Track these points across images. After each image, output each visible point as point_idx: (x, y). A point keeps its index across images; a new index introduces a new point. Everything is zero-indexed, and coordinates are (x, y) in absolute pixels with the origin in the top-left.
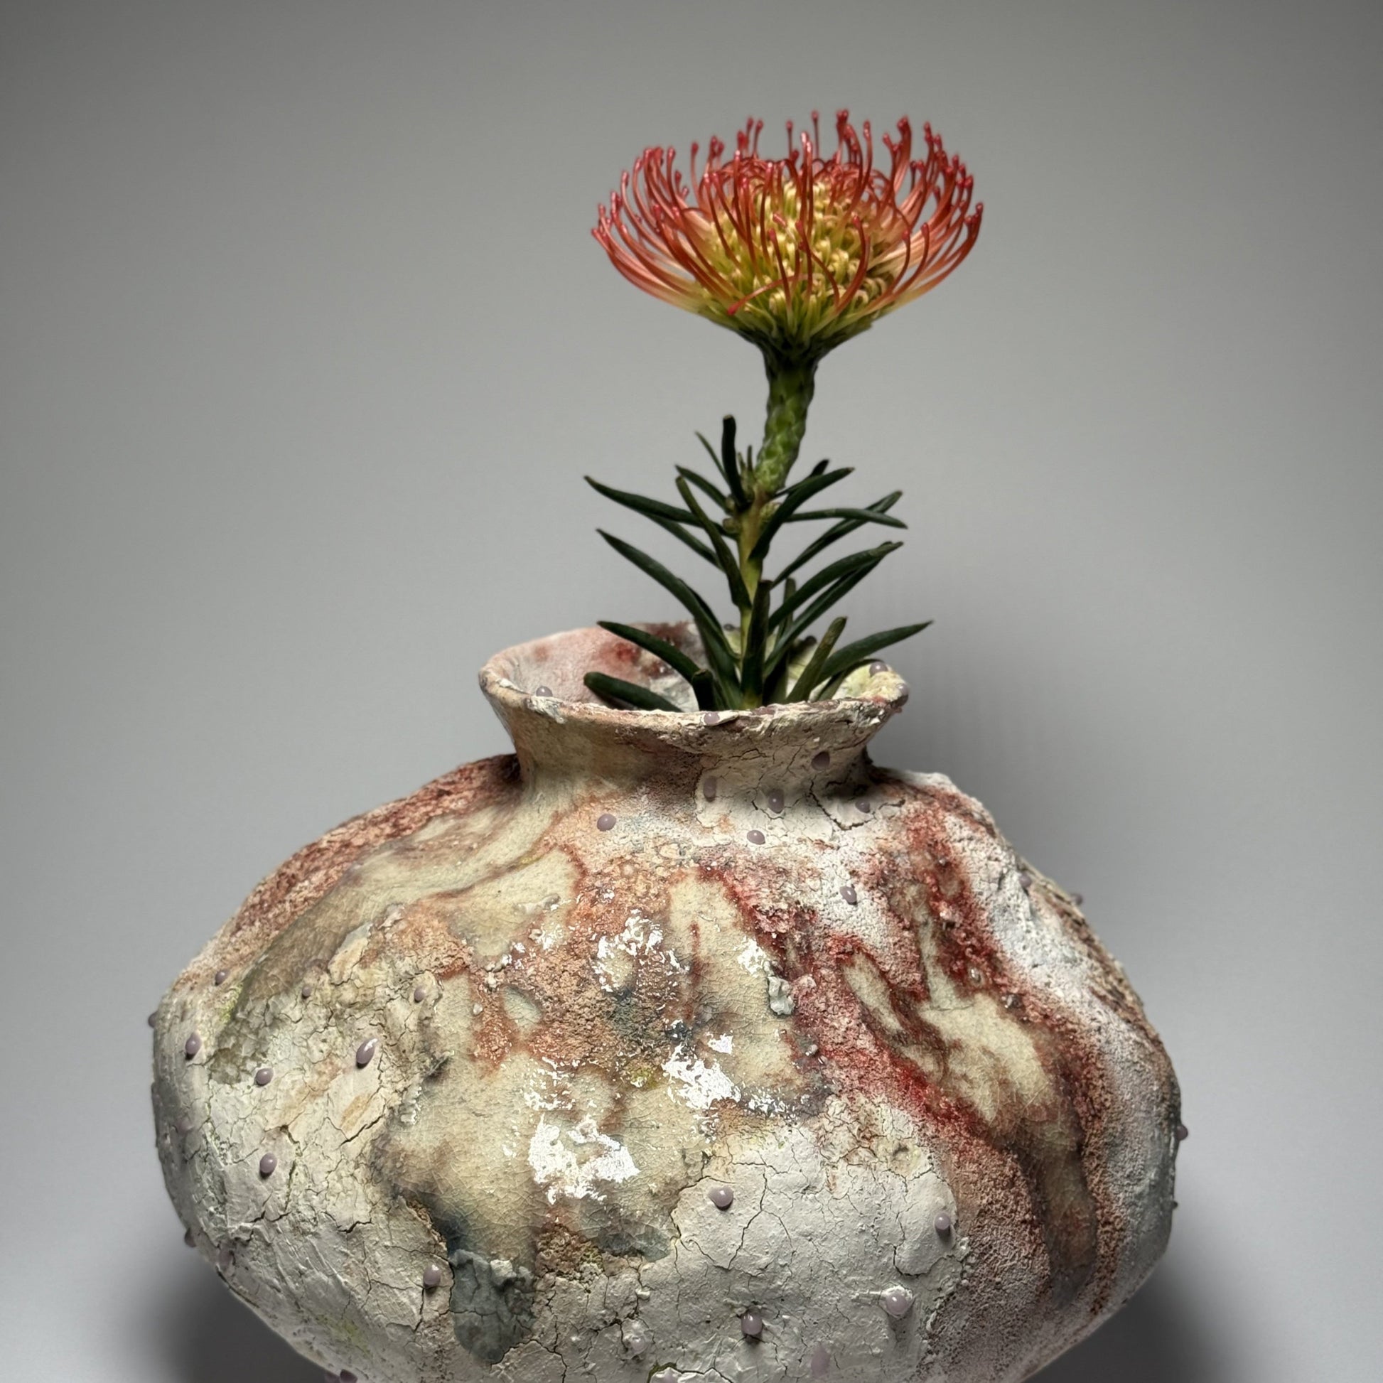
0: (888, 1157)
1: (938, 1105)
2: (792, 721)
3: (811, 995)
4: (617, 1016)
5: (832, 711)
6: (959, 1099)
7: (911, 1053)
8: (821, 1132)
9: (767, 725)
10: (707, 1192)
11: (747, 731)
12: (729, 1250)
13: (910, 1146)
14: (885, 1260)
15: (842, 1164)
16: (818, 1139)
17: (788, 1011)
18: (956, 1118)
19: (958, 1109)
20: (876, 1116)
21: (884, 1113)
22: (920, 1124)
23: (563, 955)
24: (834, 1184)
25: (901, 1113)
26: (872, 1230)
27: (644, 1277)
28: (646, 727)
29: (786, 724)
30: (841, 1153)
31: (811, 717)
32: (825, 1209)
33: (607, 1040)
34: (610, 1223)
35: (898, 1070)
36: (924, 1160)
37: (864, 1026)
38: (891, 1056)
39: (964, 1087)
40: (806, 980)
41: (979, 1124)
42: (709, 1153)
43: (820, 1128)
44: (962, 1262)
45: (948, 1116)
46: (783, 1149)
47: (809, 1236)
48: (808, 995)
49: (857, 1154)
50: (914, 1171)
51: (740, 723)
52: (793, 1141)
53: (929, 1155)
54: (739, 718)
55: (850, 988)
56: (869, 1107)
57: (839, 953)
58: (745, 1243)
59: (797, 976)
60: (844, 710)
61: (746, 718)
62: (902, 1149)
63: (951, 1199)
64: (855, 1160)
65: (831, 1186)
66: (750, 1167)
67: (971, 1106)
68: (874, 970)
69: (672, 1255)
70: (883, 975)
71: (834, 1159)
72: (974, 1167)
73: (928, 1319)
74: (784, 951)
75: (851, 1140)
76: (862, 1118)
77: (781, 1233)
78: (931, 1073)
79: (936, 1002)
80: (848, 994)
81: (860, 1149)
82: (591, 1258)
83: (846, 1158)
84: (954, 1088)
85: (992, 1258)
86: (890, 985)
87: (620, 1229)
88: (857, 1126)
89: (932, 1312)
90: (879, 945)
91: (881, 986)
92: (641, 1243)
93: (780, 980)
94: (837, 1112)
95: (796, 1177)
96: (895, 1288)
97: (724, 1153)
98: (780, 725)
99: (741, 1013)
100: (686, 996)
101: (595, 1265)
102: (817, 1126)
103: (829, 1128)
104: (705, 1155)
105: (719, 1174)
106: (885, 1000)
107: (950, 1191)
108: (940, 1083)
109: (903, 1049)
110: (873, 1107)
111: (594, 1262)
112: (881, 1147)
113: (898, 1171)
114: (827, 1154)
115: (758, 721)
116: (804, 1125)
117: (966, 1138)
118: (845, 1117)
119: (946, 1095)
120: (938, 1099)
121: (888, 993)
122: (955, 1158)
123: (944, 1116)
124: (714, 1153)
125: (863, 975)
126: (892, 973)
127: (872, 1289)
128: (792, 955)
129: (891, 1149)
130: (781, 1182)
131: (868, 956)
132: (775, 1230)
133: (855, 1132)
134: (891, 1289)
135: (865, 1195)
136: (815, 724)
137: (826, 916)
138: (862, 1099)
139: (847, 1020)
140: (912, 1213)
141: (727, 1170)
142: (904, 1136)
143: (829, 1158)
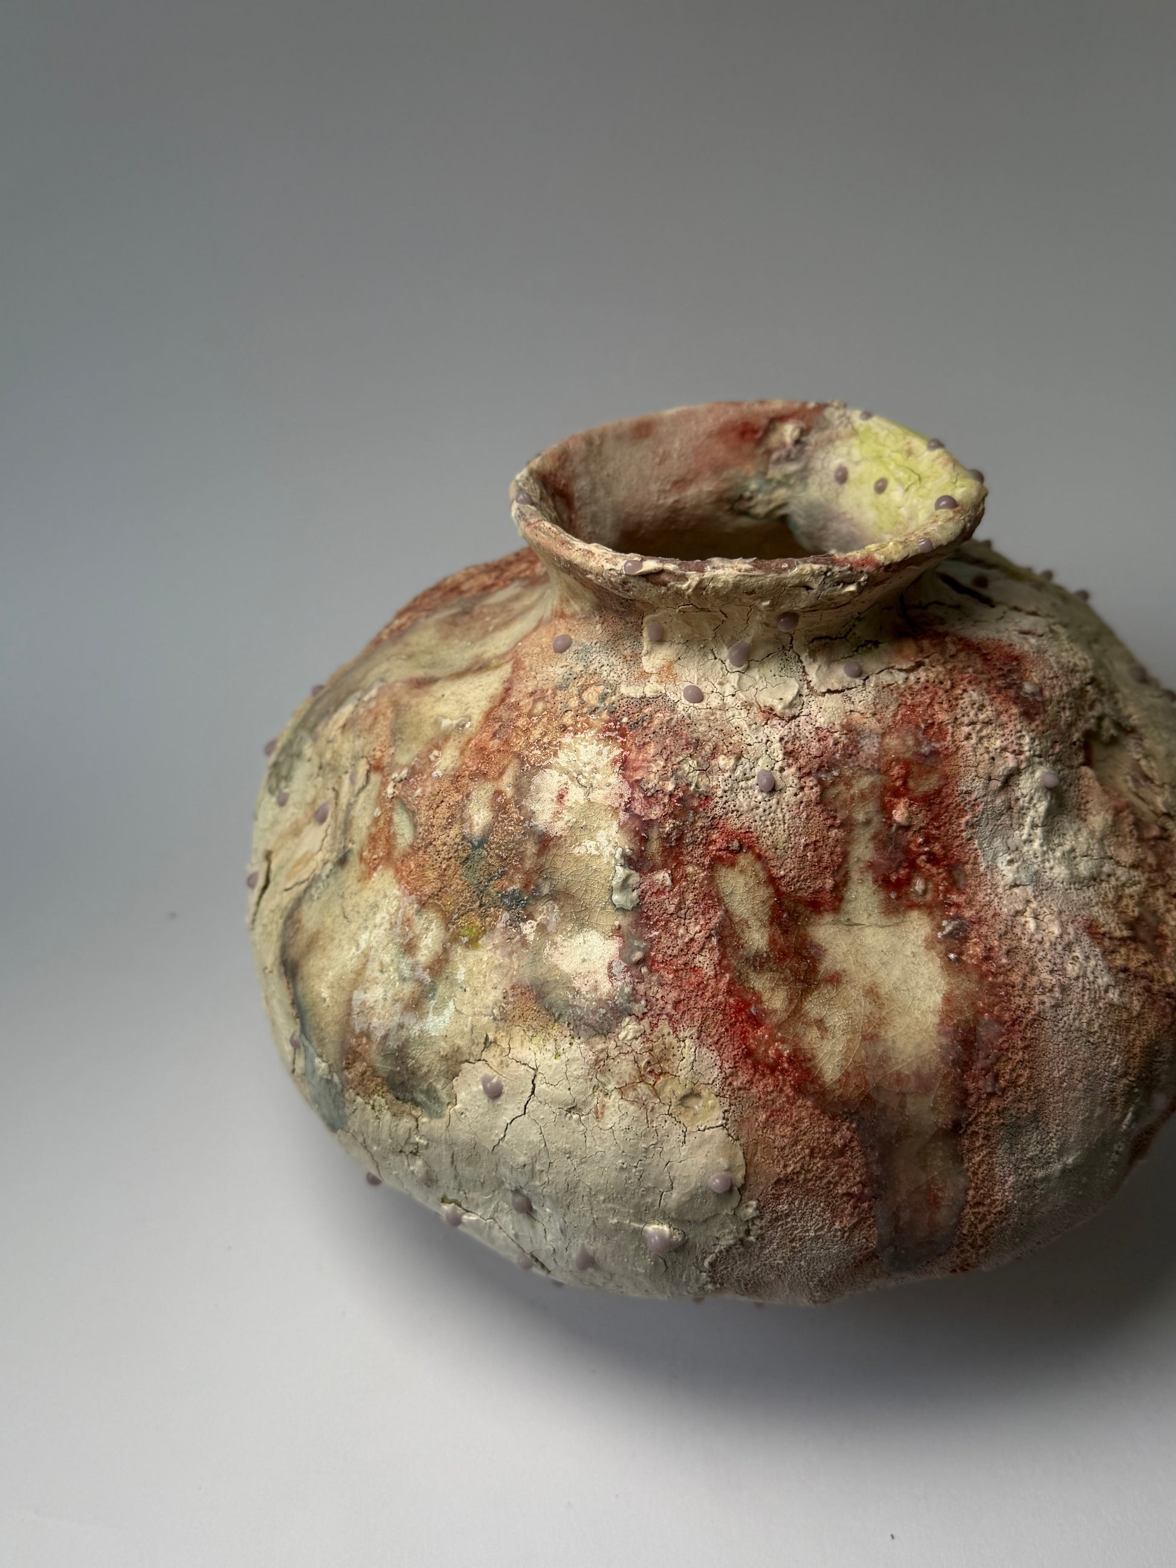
0: (674, 1100)
1: (766, 1051)
2: (726, 582)
3: (663, 892)
4: (469, 863)
5: (783, 575)
6: (797, 1050)
7: (760, 983)
8: (602, 1056)
9: (694, 584)
10: (481, 1075)
11: (672, 586)
12: (493, 1137)
13: (705, 1093)
14: (649, 1200)
15: (615, 1095)
16: (597, 1062)
17: (630, 906)
18: (784, 1071)
19: (790, 1061)
20: (675, 1051)
21: (686, 1051)
22: (728, 1071)
23: (446, 784)
24: (602, 1113)
25: (709, 1054)
26: (634, 1170)
27: (423, 1129)
29: (720, 585)
30: (618, 1083)
31: (754, 580)
32: (588, 1134)
33: (457, 884)
34: (398, 1069)
35: (732, 1001)
36: (718, 1113)
37: (714, 940)
38: (731, 982)
39: (812, 1035)
40: (662, 877)
41: (812, 1082)
42: (491, 1038)
43: (602, 1051)
44: (747, 1221)
45: (773, 1068)
46: (557, 1061)
47: (569, 1154)
48: (659, 892)
49: (635, 1090)
50: (699, 1123)
51: (665, 577)
52: (569, 1055)
53: (727, 1108)
54: (661, 571)
55: (718, 893)
56: (671, 1039)
57: (719, 850)
58: (507, 1138)
59: (653, 869)
60: (800, 575)
61: (670, 573)
62: (693, 1094)
63: (740, 1160)
64: (631, 1095)
65: (599, 1115)
66: (523, 1067)
67: (810, 1060)
68: (761, 874)
69: (445, 1119)
70: (772, 880)
71: (610, 1087)
72: (788, 1130)
73: (705, 1258)
74: (645, 840)
75: (634, 1073)
76: (657, 1051)
77: (540, 1142)
78: (775, 1011)
79: (848, 913)
80: (712, 898)
81: (642, 1085)
82: (380, 1093)
83: (622, 1091)
84: (796, 1035)
85: (789, 1225)
86: (778, 892)
87: (406, 1077)
88: (646, 1057)
89: (711, 1253)
90: (781, 845)
91: (764, 892)
92: (421, 1098)
93: (627, 871)
94: (629, 1037)
95: (562, 1092)
96: (660, 1227)
97: (504, 1045)
98: (711, 585)
99: (580, 895)
100: (528, 864)
101: (383, 1100)
102: (600, 1047)
103: (614, 1053)
104: (487, 1038)
105: (494, 1063)
106: (764, 913)
107: (741, 1154)
108: (779, 1026)
109: (753, 976)
110: (675, 1041)
111: (383, 1097)
112: (668, 1088)
113: (682, 1119)
114: (603, 1080)
115: (683, 578)
116: (587, 1042)
117: (788, 1096)
118: (637, 1045)
119: (783, 1041)
120: (768, 1044)
121: (771, 902)
122: (763, 1117)
123: (768, 1066)
124: (495, 1042)
125: (741, 880)
126: (787, 879)
127: (634, 1221)
128: (655, 846)
129: (680, 1092)
130: (547, 1094)
131: (759, 857)
132: (535, 1137)
133: (643, 1064)
134: (656, 1226)
135: (630, 1135)
136: (761, 587)
137: (720, 804)
138: (664, 1027)
139: (698, 928)
140: (685, 1166)
141: (502, 1062)
142: (702, 1080)
143: (604, 1085)
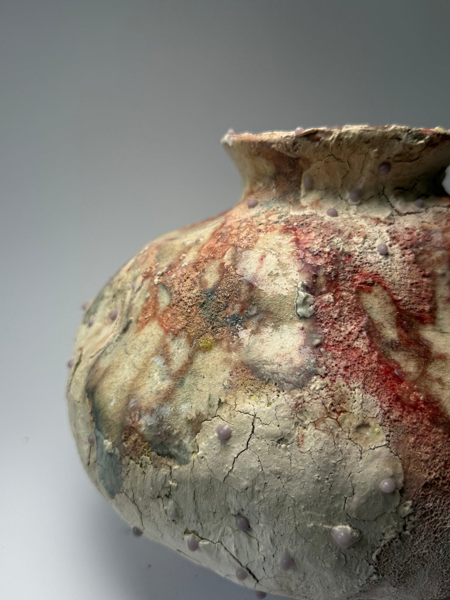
0: (351, 429)
1: (408, 397)
2: (354, 134)
3: (329, 306)
4: (205, 306)
5: (386, 130)
6: (428, 396)
7: (398, 357)
8: (300, 401)
9: (336, 136)
10: (216, 426)
11: (323, 141)
12: (224, 470)
13: (372, 423)
14: (337, 505)
15: (310, 427)
16: (297, 405)
17: (309, 315)
18: (421, 410)
19: (425, 403)
20: (349, 396)
21: (356, 396)
22: (386, 409)
23: (190, 268)
24: (302, 441)
25: (372, 398)
26: (326, 482)
27: (175, 474)
28: (265, 140)
29: (351, 136)
30: (312, 419)
31: (369, 133)
32: (293, 457)
33: (197, 319)
34: (159, 433)
35: (381, 367)
36: (383, 436)
37: (364, 333)
38: (379, 356)
39: (436, 388)
40: (328, 297)
41: (440, 416)
42: (223, 400)
43: (300, 398)
44: (405, 518)
45: (415, 407)
46: (269, 408)
47: (279, 475)
48: (326, 306)
49: (324, 422)
50: (370, 444)
51: (319, 135)
52: (277, 403)
53: (388, 433)
54: (317, 132)
55: (363, 307)
56: (345, 389)
57: (361, 284)
58: (235, 468)
59: (321, 294)
60: (394, 130)
61: (323, 132)
62: (364, 425)
63: (400, 470)
64: (322, 426)
65: (300, 442)
66: (245, 415)
67: (437, 402)
68: (388, 298)
69: (190, 464)
70: (395, 302)
71: (306, 422)
72: (429, 449)
73: (373, 552)
74: (316, 277)
75: (323, 411)
76: (336, 397)
77: (258, 467)
78: (410, 373)
79: (439, 326)
80: (359, 310)
81: (328, 419)
82: (146, 453)
83: (315, 424)
84: (426, 387)
85: (433, 520)
86: (398, 309)
87: (164, 438)
88: (330, 401)
89: (377, 548)
90: (397, 283)
91: (391, 309)
92: (174, 451)
93: (306, 294)
94: (317, 388)
95: (274, 429)
96: (344, 527)
97: (232, 403)
98: (346, 137)
99: (276, 312)
100: (242, 298)
101: (148, 458)
102: (298, 395)
103: (308, 399)
104: (220, 400)
105: (225, 416)
106: (392, 319)
107: (400, 465)
108: (415, 382)
109: (392, 353)
110: (348, 390)
111: (148, 456)
112: (347, 421)
113: (358, 442)
114: (301, 418)
115: (330, 133)
116: (289, 393)
117: (427, 426)
118: (323, 393)
119: (418, 391)
120: (409, 393)
121: (395, 314)
122: (412, 439)
123: (411, 406)
124: (226, 402)
125: (376, 301)
126: (403, 302)
127: (326, 524)
128: (322, 280)
129: (355, 423)
130: (263, 431)
131: (385, 288)
132: (254, 464)
133: (328, 406)
134: (341, 526)
135: (324, 455)
136: (373, 138)
137: (358, 259)
138: (340, 381)
139: (353, 327)
140: (362, 475)
141: (230, 415)
142: (369, 415)
143: (302, 421)
